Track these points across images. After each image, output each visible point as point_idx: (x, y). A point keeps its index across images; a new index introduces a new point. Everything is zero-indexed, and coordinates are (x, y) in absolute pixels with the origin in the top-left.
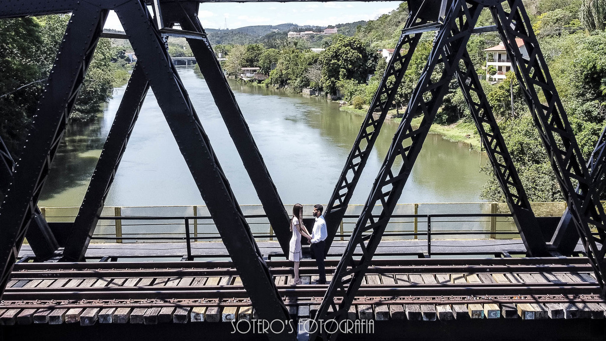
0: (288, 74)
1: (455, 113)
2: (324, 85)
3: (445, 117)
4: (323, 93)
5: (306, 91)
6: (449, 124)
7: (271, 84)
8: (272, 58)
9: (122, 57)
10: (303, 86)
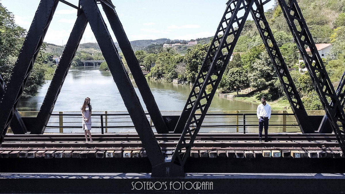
0: (163, 70)
1: (277, 93)
2: (187, 76)
3: (270, 96)
4: (187, 82)
5: (175, 81)
6: (273, 101)
7: (151, 77)
8: (152, 60)
9: (51, 60)
10: (173, 77)
